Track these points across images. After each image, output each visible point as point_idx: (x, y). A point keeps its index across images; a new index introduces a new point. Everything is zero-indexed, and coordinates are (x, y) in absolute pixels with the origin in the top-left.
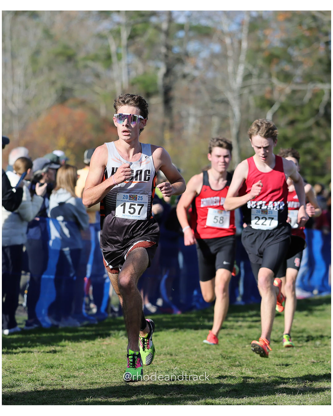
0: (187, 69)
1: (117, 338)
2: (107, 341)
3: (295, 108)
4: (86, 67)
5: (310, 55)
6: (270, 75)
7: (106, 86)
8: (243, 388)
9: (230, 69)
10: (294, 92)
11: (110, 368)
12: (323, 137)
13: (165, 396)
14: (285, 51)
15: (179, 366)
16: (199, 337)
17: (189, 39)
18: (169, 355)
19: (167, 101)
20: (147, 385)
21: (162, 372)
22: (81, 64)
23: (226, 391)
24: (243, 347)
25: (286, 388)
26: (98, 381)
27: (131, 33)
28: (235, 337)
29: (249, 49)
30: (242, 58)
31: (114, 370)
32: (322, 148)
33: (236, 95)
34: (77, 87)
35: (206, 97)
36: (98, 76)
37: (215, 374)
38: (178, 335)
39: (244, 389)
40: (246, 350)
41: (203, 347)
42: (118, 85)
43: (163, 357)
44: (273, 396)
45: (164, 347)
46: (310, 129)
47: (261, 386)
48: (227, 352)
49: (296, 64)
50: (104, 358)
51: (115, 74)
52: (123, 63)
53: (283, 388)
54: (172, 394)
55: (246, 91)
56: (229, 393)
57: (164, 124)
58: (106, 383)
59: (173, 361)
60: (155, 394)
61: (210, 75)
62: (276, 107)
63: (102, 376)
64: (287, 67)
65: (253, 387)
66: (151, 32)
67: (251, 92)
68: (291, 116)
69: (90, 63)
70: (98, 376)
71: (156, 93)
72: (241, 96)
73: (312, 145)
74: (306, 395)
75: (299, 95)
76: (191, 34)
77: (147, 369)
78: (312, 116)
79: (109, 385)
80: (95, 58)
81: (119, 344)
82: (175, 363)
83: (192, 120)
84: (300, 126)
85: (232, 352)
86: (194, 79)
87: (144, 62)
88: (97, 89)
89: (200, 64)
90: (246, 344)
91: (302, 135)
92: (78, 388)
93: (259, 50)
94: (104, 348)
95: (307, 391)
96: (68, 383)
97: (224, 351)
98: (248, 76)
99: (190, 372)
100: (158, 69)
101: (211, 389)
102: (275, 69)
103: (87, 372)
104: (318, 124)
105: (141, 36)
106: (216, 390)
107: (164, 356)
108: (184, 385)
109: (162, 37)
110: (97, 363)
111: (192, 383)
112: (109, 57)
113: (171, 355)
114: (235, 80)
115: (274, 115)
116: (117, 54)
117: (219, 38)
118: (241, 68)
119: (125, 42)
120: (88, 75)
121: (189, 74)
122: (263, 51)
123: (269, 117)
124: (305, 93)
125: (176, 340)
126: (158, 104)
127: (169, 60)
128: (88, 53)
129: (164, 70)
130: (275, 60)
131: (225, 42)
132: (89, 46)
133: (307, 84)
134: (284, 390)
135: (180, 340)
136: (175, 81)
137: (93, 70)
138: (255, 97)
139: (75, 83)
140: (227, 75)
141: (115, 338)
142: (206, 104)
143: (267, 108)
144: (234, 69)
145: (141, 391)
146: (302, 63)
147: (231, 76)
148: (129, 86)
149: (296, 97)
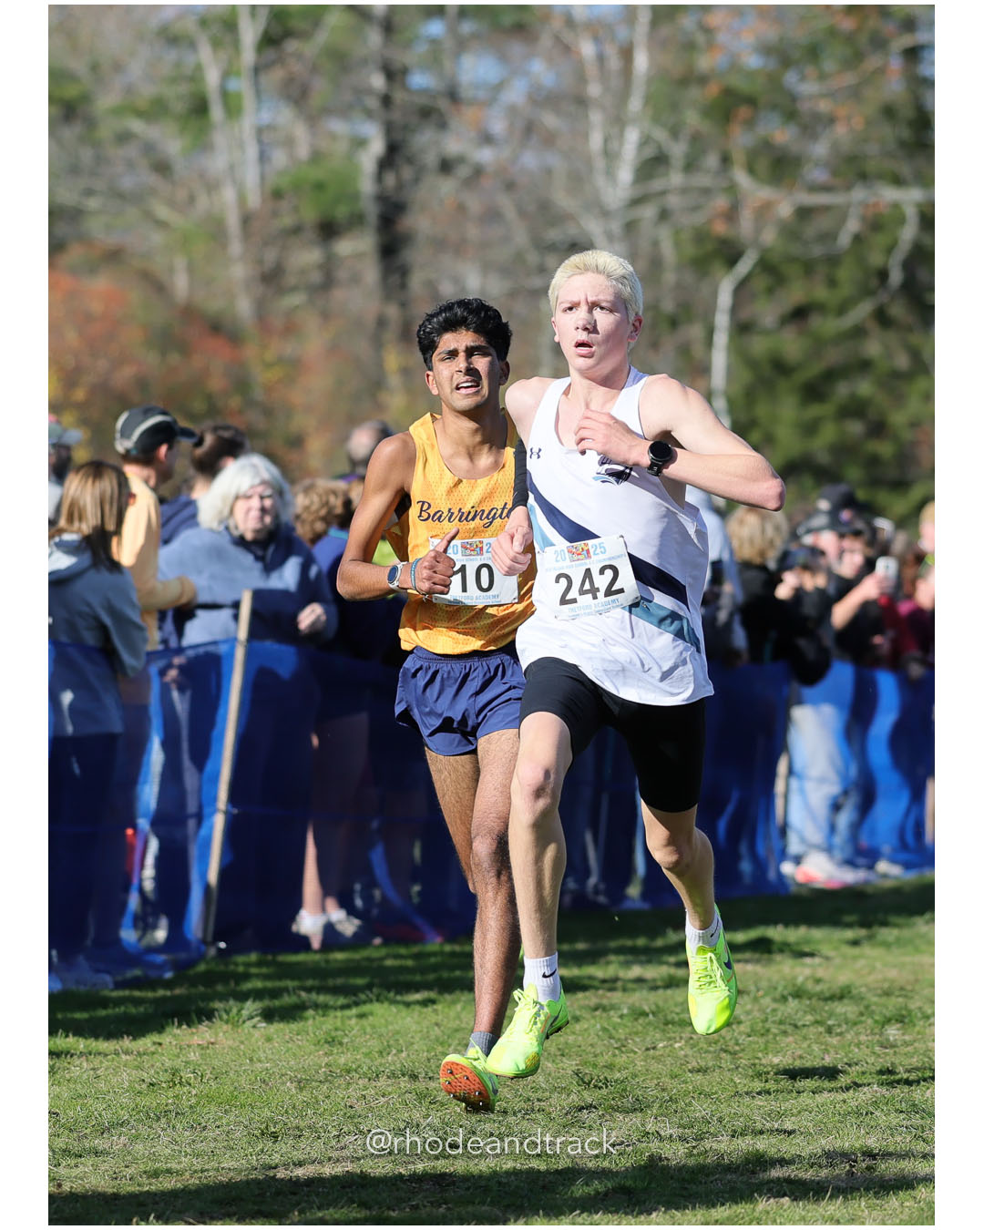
0: (453, 145)
1: (236, 1025)
2: (202, 1034)
3: (809, 267)
4: (124, 137)
5: (855, 93)
6: (726, 160)
7: (192, 199)
8: (649, 1184)
9: (596, 141)
10: (804, 213)
11: (214, 1122)
12: (902, 361)
13: (394, 1210)
14: (774, 81)
15: (439, 1114)
17: (462, 45)
18: (406, 1078)
19: (392, 248)
20: (335, 1178)
22: (105, 131)
23: (592, 1193)
24: (648, 1049)
25: (788, 1181)
26: (174, 1166)
27: (269, 25)
28: (621, 1017)
29: (657, 75)
30: (635, 104)
31: (226, 1129)
32: (899, 399)
33: (616, 226)
34: (93, 203)
35: (521, 237)
36: (163, 168)
38: (435, 1011)
39: (653, 1185)
40: (658, 1059)
42: (228, 195)
43: (389, 1085)
44: (749, 1207)
45: (389, 1054)
46: (858, 332)
47: (707, 1175)
48: (595, 1066)
49: (812, 125)
50: (194, 1092)
51: (217, 163)
52: (248, 122)
53: (778, 1179)
54: (418, 1205)
55: (648, 212)
56: (603, 1200)
57: (381, 322)
58: (202, 1171)
59: (421, 1096)
61: (530, 160)
62: (744, 267)
63: (188, 1150)
64: (783, 135)
65: (683, 1179)
66: (332, 20)
67: (664, 215)
68: (796, 294)
69: (137, 126)
70: (173, 1150)
71: (357, 220)
72: (630, 227)
73: (865, 388)
74: (854, 1201)
75: (823, 223)
76: (467, 27)
77: (335, 1123)
78: (866, 292)
79: (212, 1177)
80: (156, 110)
81: (242, 1043)
82: (426, 1103)
84: (828, 325)
85: (610, 1067)
86: (478, 172)
87: (313, 119)
88: (162, 212)
89: (498, 126)
90: (661, 1040)
91: (833, 356)
92: (110, 1191)
93: (691, 78)
94: (193, 1056)
95: (859, 1189)
96: (75, 1172)
97: (585, 1063)
98: (653, 164)
100: (360, 143)
101: (544, 1187)
102: (741, 140)
103: (137, 1137)
104: (882, 317)
105: (304, 35)
106: (561, 1188)
107: (390, 1082)
108: (455, 1176)
109: (374, 38)
110: (171, 1108)
111: (484, 1169)
112: (200, 108)
113: (414, 1077)
114: (610, 174)
115: (741, 289)
116: (225, 94)
117: (557, 39)
118: (632, 136)
119: (248, 56)
120: (130, 165)
121: (461, 160)
122: (703, 80)
123: (725, 298)
124: (843, 219)
125: (427, 1028)
126: (359, 256)
127: (396, 116)
128: (129, 90)
129: (377, 147)
130: (744, 112)
131: (579, 53)
132: (136, 70)
133: (848, 188)
134: (783, 1186)
135: (442, 1028)
136: (417, 180)
137: (149, 148)
138: (677, 233)
139: (89, 192)
140: (588, 162)
141: (230, 1026)
142: (519, 257)
143: (717, 267)
144: (606, 140)
145: (317, 1195)
146: (831, 120)
147: (600, 164)
148: (264, 201)
149: (811, 230)
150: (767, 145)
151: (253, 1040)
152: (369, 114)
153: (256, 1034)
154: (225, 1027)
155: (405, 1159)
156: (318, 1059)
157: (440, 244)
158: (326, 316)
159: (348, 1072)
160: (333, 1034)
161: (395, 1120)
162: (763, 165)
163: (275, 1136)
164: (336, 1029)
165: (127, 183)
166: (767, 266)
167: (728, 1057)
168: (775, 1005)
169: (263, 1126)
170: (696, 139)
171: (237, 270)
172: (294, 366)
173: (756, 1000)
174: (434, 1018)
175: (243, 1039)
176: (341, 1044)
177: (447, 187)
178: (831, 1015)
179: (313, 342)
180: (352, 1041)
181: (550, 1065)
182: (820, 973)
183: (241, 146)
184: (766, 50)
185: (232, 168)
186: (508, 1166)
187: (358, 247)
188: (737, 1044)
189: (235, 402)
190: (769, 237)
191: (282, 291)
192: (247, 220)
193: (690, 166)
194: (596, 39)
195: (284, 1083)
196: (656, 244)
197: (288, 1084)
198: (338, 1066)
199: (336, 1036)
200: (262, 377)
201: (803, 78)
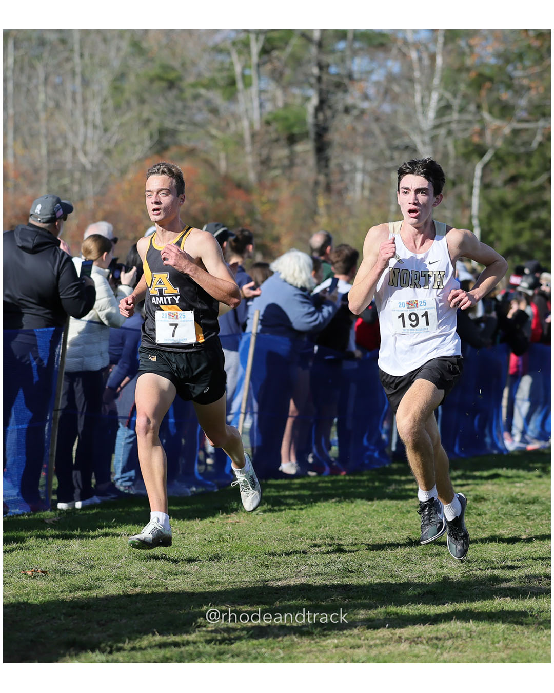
0: (350, 100)
2: (233, 518)
3: (517, 158)
4: (196, 97)
5: (540, 76)
6: (479, 107)
7: (228, 125)
8: (444, 590)
9: (418, 98)
10: (516, 132)
11: (239, 559)
13: (324, 602)
14: (501, 69)
16: (374, 511)
17: (355, 53)
18: (329, 539)
19: (321, 148)
20: (295, 586)
21: (318, 565)
22: (189, 93)
23: (417, 594)
25: (509, 589)
26: (220, 580)
27: (264, 44)
29: (447, 67)
30: (436, 81)
31: (244, 562)
33: (427, 138)
34: (182, 127)
35: (382, 143)
36: (215, 111)
37: (400, 568)
38: (342, 507)
39: (446, 591)
41: (380, 526)
43: (320, 543)
44: (491, 601)
45: (320, 528)
46: (541, 188)
47: (471, 586)
49: (519, 91)
50: (229, 545)
51: (240, 108)
52: (254, 90)
53: (505, 588)
54: (335, 599)
55: (442, 132)
56: (422, 598)
57: (317, 183)
58: (233, 582)
60: (309, 599)
61: (387, 108)
62: (487, 158)
63: (227, 573)
64: (506, 96)
65: (460, 588)
66: (295, 41)
67: (450, 133)
68: (511, 170)
69: (203, 91)
70: (220, 572)
71: (305, 135)
72: (434, 139)
73: (543, 215)
75: (525, 137)
76: (357, 45)
77: (296, 560)
78: (545, 169)
79: (238, 585)
80: (211, 84)
81: (252, 522)
83: (359, 177)
84: (527, 185)
86: (363, 112)
87: (285, 88)
88: (214, 132)
89: (372, 91)
91: (529, 200)
92: (191, 591)
93: (463, 69)
94: (229, 528)
95: (543, 594)
96: (174, 582)
98: (444, 110)
99: (361, 565)
100: (308, 99)
101: (394, 591)
102: (486, 98)
103: (203, 566)
105: (281, 48)
106: (402, 592)
108: (352, 586)
109: (314, 50)
111: (366, 583)
112: (232, 83)
113: (332, 539)
114: (424, 113)
115: (485, 167)
116: (244, 76)
117: (399, 50)
118: (435, 96)
119: (255, 59)
120: (200, 110)
121: (354, 107)
122: (468, 70)
123: (478, 172)
124: (534, 135)
125: (338, 515)
126: (307, 152)
127: (324, 87)
128: (199, 75)
129: (315, 101)
130: (488, 84)
131: (410, 57)
132: (202, 65)
133: (537, 120)
134: (506, 592)
135: (345, 516)
136: (333, 117)
137: (208, 102)
138: (456, 141)
139: (180, 122)
140: (414, 108)
141: (246, 514)
142: (381, 153)
143: (475, 158)
144: (422, 98)
145: (287, 595)
146: (529, 89)
147: (419, 109)
148: (261, 126)
149: (518, 141)
150: (499, 100)
151: (257, 521)
152: (311, 86)
153: (258, 518)
154: (244, 514)
155: (329, 577)
156: (287, 530)
157: (344, 147)
158: (291, 180)
159: (301, 536)
160: (294, 518)
161: (324, 559)
162: (496, 110)
163: (267, 566)
164: (296, 516)
165: (199, 118)
166: (497, 157)
167: (481, 531)
168: (502, 506)
169: (262, 561)
170: (465, 96)
171: (249, 159)
172: (276, 204)
173: (493, 503)
174: (341, 511)
175: (252, 520)
176: (298, 523)
177: (347, 120)
178: (529, 510)
179: (285, 193)
180: (303, 522)
181: (396, 534)
182: (524, 491)
183: (251, 100)
184: (498, 55)
185: (247, 111)
186: (377, 581)
187: (305, 148)
188: (484, 524)
189: (247, 221)
190: (499, 143)
191: (270, 168)
192: (253, 135)
193: (462, 110)
194: (418, 50)
195: (271, 541)
196: (445, 146)
197: (274, 541)
198: (297, 533)
199: (296, 519)
200: (260, 208)
201: (515, 69)
